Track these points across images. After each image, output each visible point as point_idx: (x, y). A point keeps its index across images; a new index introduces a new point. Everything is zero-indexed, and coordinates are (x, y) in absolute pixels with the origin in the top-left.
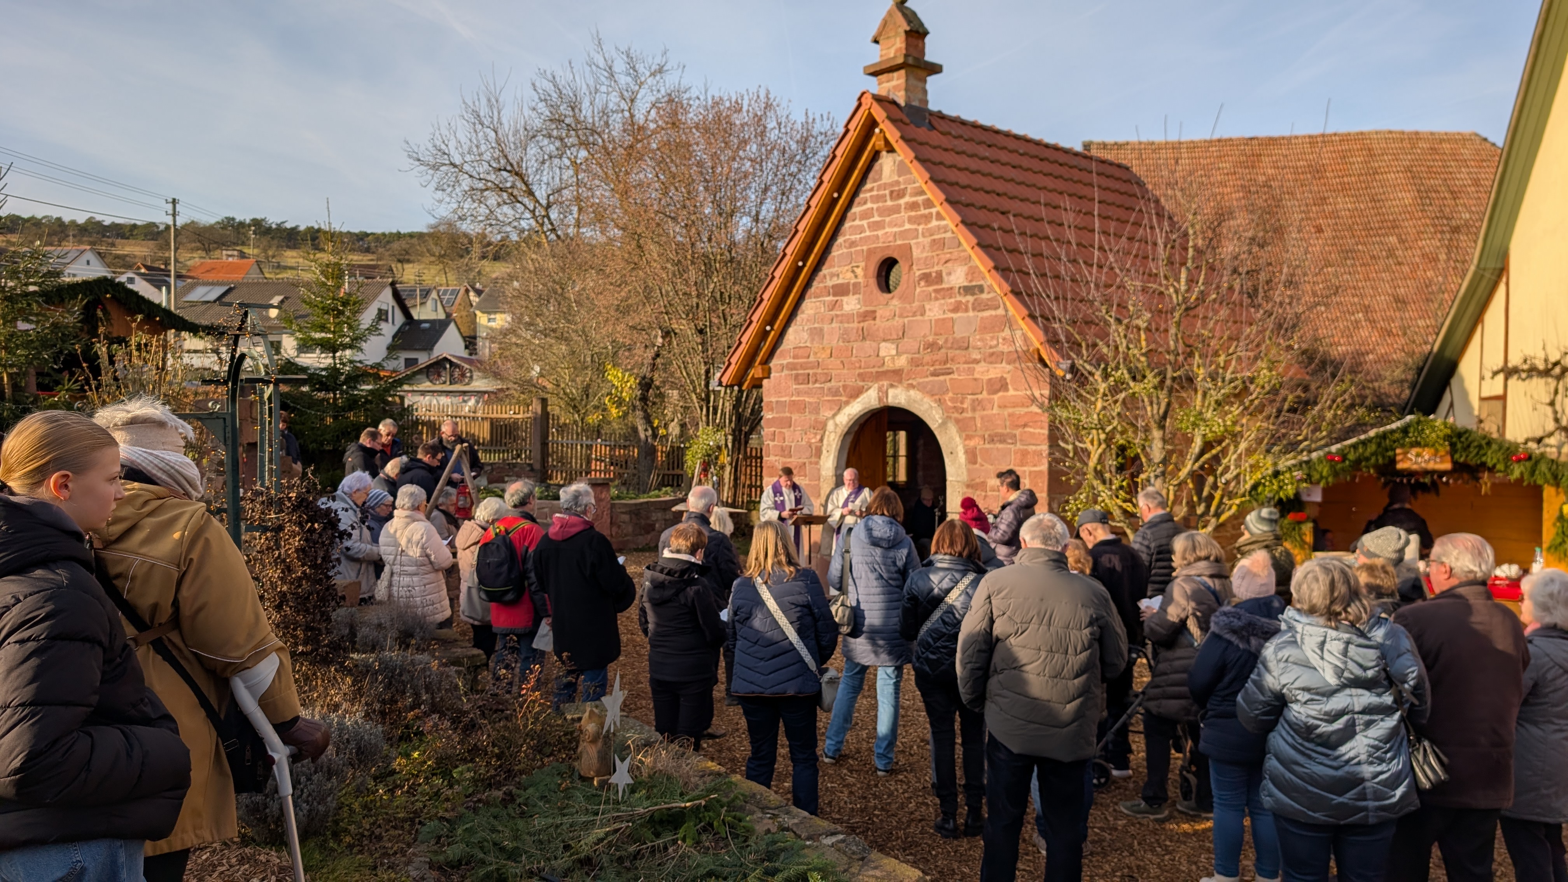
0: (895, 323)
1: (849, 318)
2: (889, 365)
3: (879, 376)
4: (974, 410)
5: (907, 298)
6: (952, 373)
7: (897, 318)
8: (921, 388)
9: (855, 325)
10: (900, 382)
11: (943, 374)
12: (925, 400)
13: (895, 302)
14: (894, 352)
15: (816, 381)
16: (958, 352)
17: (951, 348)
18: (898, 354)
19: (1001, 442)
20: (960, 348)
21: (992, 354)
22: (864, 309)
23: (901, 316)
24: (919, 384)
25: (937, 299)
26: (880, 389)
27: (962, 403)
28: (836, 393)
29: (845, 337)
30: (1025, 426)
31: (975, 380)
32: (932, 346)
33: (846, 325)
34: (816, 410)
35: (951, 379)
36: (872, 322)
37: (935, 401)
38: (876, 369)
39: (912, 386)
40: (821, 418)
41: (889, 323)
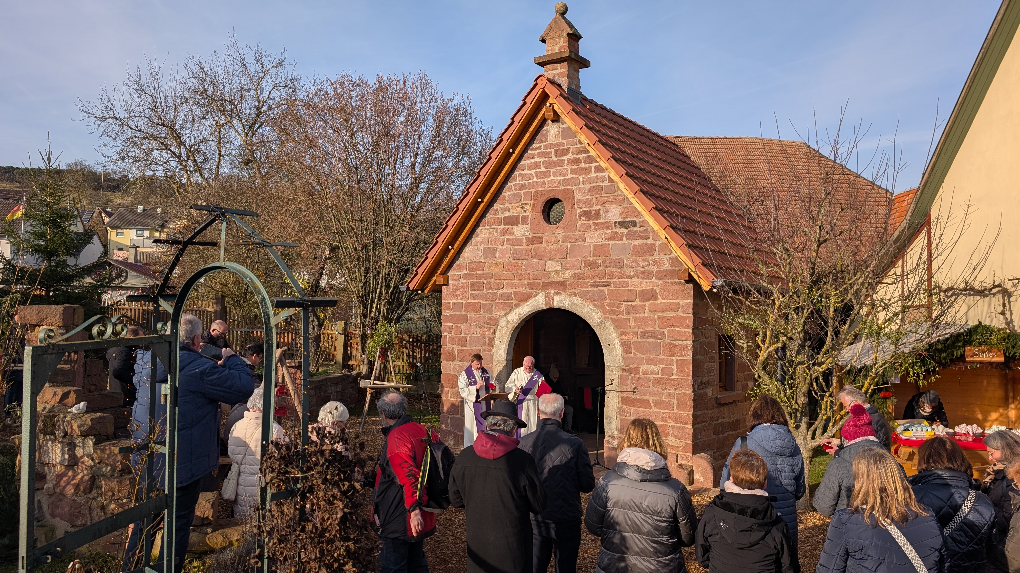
0: (559, 246)
1: (519, 241)
2: (554, 278)
3: (546, 286)
4: (628, 313)
5: (571, 228)
6: (610, 285)
7: (561, 243)
8: (583, 295)
9: (524, 247)
10: (564, 290)
11: (602, 286)
12: (586, 304)
13: (559, 231)
14: (559, 268)
15: (490, 288)
16: (614, 269)
17: (609, 267)
18: (563, 270)
19: (651, 337)
20: (616, 267)
21: (644, 272)
22: (531, 235)
23: (564, 241)
24: (580, 292)
25: (595, 230)
26: (547, 295)
27: (618, 308)
28: (509, 297)
29: (516, 255)
30: (672, 326)
31: (630, 290)
32: (593, 265)
33: (516, 247)
34: (489, 310)
35: (608, 290)
36: (540, 245)
37: (595, 305)
38: (543, 280)
39: (575, 294)
40: (494, 315)
41: (555, 246)
